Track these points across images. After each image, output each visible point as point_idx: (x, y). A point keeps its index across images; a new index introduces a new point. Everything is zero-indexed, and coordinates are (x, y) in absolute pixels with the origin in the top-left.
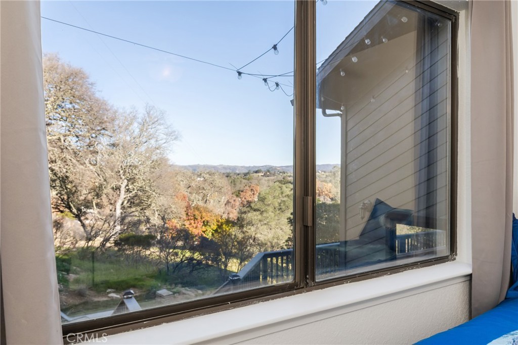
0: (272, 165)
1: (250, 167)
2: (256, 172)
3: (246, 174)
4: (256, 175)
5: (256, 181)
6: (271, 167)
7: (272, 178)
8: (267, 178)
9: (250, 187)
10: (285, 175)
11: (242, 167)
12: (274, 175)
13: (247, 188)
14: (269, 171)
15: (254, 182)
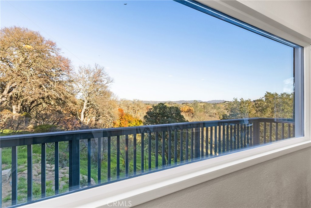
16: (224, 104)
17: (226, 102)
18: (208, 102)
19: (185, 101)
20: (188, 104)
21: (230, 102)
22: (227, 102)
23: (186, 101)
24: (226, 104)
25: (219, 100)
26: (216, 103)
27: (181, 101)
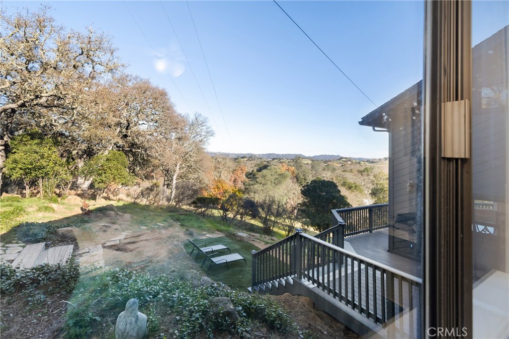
0: (253, 153)
1: (238, 154)
2: (243, 158)
3: (236, 159)
4: (242, 160)
5: (244, 164)
6: (252, 155)
7: (253, 162)
8: (250, 162)
9: (240, 167)
10: (262, 160)
11: (233, 154)
12: (254, 160)
13: (238, 168)
14: (251, 158)
15: (242, 165)
16: (340, 161)
17: (342, 158)
18: (314, 157)
19: (277, 155)
20: (281, 160)
21: (349, 158)
22: (343, 160)
23: (279, 155)
24: (342, 162)
25: (331, 154)
26: (327, 159)
27: (271, 154)
